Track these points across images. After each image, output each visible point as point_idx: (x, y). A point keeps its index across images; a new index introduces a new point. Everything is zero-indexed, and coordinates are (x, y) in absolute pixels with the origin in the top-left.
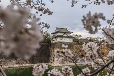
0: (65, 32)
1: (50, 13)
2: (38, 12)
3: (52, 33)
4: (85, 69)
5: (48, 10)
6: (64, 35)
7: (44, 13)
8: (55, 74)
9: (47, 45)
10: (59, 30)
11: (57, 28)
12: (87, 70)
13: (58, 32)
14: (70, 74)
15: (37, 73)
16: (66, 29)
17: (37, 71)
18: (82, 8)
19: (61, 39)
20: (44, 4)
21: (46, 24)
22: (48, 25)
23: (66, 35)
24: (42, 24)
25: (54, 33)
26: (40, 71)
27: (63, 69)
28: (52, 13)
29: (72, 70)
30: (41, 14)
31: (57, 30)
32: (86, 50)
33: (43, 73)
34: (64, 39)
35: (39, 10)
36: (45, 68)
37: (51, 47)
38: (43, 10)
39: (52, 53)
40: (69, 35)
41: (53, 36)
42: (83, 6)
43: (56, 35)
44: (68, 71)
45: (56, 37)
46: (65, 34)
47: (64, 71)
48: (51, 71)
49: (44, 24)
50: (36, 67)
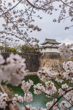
0: (53, 43)
1: (39, 30)
2: (28, 29)
3: (41, 44)
4: (64, 85)
5: (38, 27)
6: (53, 46)
7: (34, 30)
8: (40, 88)
9: (37, 55)
10: (48, 41)
11: (46, 39)
12: (66, 86)
13: (47, 43)
14: (52, 88)
15: (25, 88)
16: (55, 40)
17: (24, 86)
18: (65, 29)
19: (50, 49)
20: (33, 20)
21: (36, 39)
22: (37, 40)
23: (55, 46)
24: (32, 39)
25: (43, 44)
26: (27, 86)
27: (46, 83)
28: (41, 29)
29: (54, 85)
30: (31, 31)
31: (46, 41)
32: (65, 68)
33: (30, 88)
34: (53, 49)
35: (30, 27)
36: (31, 84)
37: (40, 57)
38: (33, 27)
39: (41, 62)
40: (57, 46)
41: (43, 47)
42: (66, 28)
43: (45, 46)
44: (50, 85)
45: (45, 48)
46: (53, 44)
47: (47, 85)
48: (36, 85)
49: (34, 39)
50: (24, 83)
